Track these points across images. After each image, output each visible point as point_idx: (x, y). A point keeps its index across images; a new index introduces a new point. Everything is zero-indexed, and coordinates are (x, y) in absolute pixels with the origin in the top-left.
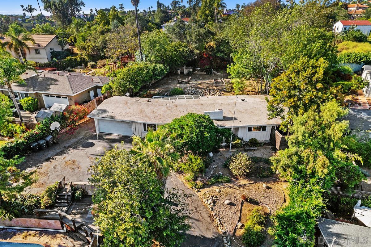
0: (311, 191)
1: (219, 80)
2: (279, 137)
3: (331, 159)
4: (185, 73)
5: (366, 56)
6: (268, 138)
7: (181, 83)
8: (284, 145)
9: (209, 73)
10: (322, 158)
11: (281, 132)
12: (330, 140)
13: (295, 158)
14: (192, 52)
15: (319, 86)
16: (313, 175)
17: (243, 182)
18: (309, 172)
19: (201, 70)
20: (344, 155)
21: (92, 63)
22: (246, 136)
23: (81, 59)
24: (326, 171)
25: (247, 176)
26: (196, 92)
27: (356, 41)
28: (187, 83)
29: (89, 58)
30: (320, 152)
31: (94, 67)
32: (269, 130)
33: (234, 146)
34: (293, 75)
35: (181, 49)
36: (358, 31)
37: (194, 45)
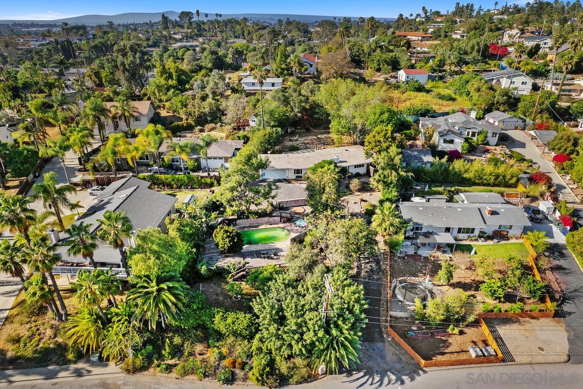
0: (391, 191)
1: (319, 136)
2: (372, 169)
3: (398, 174)
4: (289, 131)
5: (421, 110)
6: (365, 171)
7: (292, 141)
8: (376, 171)
9: (308, 131)
10: (394, 173)
11: (372, 166)
12: (396, 165)
13: (382, 176)
14: (296, 115)
15: (390, 139)
16: (391, 183)
17: (357, 193)
18: (389, 182)
19: (301, 129)
20: (405, 174)
21: (199, 127)
22: (353, 171)
23: (187, 124)
24: (396, 179)
25: (359, 190)
26: (306, 147)
27: (416, 91)
28: (296, 140)
29: (195, 123)
30: (393, 171)
31: (201, 131)
32: (365, 166)
33: (349, 177)
34: (376, 135)
35: (288, 114)
36: (417, 81)
37: (297, 110)
